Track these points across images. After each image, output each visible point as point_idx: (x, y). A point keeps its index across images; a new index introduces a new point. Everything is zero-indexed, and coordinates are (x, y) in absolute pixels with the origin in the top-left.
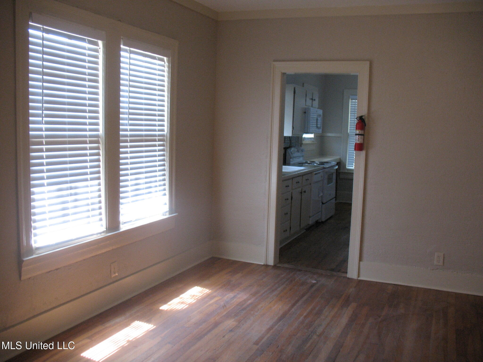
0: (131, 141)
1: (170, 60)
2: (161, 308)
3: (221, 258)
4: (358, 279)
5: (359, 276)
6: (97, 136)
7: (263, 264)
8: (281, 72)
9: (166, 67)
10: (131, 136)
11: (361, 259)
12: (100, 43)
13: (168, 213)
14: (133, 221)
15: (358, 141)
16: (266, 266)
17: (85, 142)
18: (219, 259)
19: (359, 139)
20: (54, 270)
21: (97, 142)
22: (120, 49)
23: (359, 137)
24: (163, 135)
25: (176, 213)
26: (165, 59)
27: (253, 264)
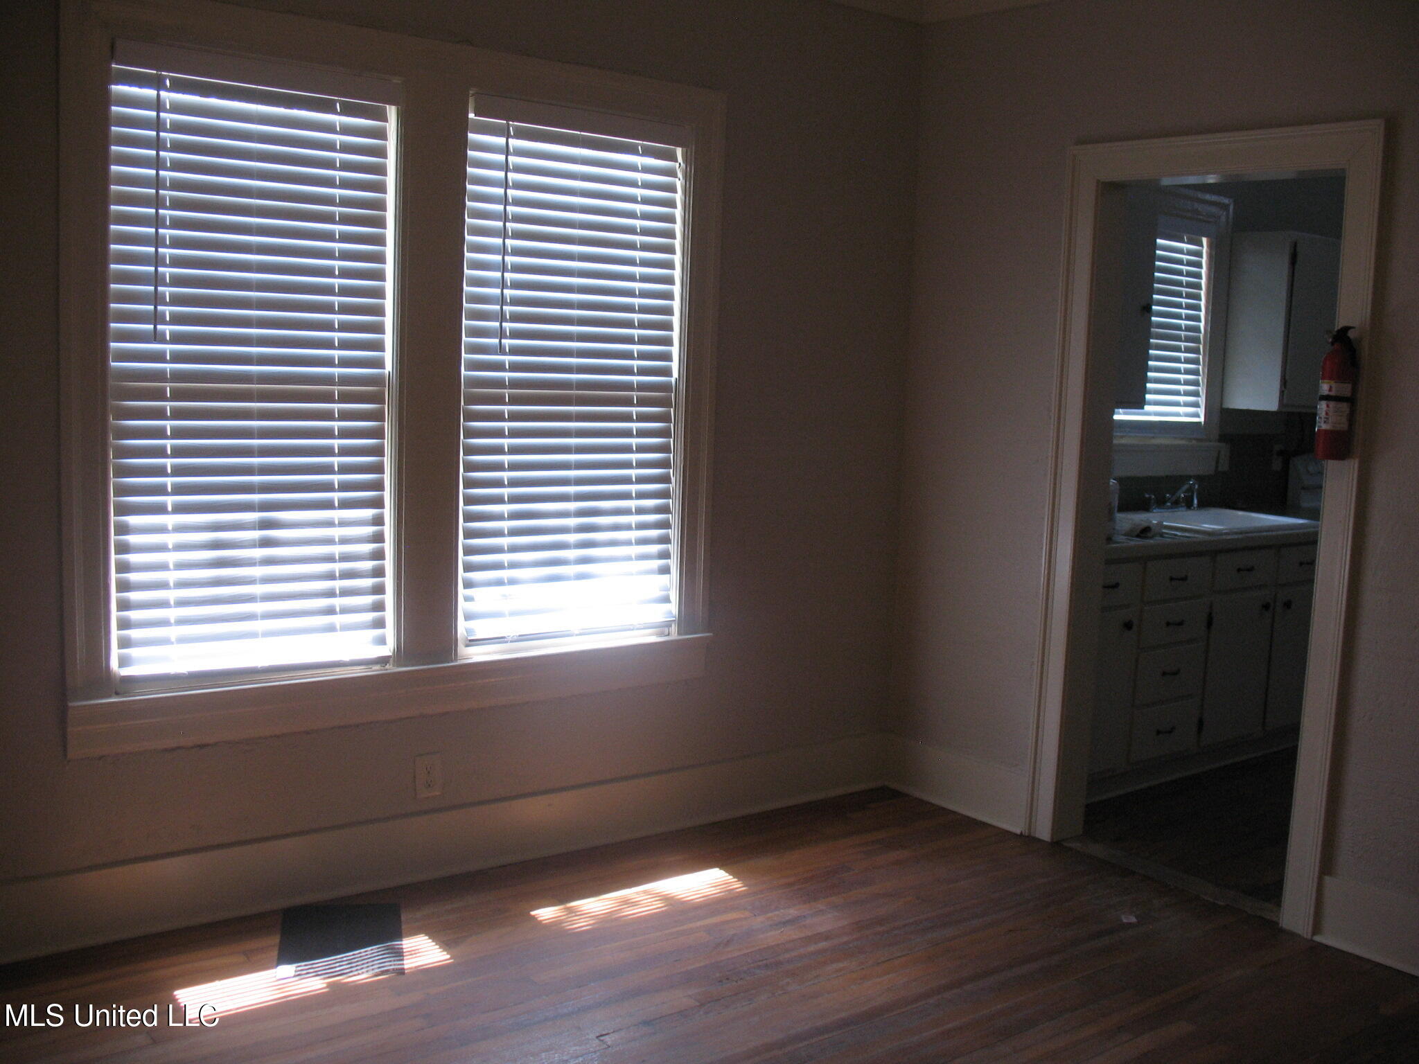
0: (514, 400)
1: (691, 152)
2: (533, 913)
3: (907, 795)
4: (1312, 940)
5: (1317, 928)
6: (377, 381)
7: (1018, 832)
8: (1098, 181)
9: (680, 175)
10: (515, 384)
11: (1327, 865)
12: (392, 112)
13: (674, 629)
14: (510, 639)
15: (1325, 422)
16: (1027, 840)
17: (328, 398)
18: (896, 794)
19: (1330, 414)
20: (192, 748)
21: (377, 398)
22: (463, 126)
23: (1328, 406)
24: (665, 387)
25: (708, 632)
26: (679, 151)
27: (984, 825)
